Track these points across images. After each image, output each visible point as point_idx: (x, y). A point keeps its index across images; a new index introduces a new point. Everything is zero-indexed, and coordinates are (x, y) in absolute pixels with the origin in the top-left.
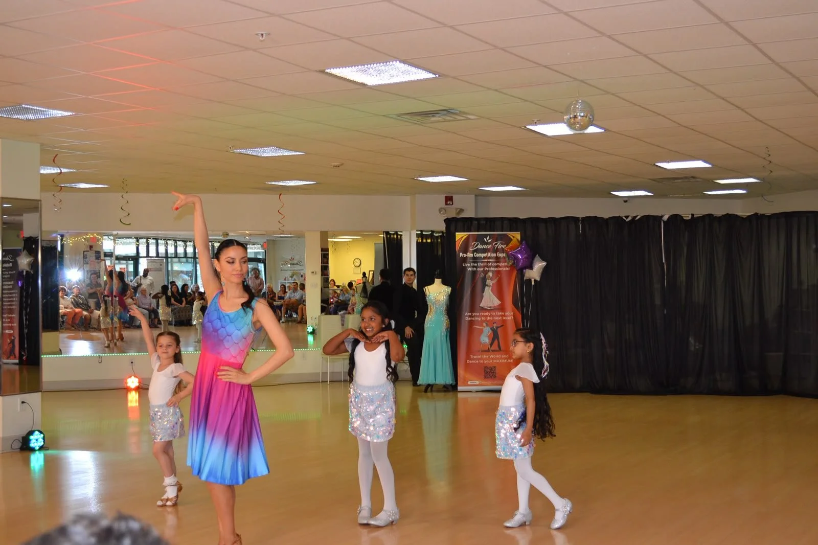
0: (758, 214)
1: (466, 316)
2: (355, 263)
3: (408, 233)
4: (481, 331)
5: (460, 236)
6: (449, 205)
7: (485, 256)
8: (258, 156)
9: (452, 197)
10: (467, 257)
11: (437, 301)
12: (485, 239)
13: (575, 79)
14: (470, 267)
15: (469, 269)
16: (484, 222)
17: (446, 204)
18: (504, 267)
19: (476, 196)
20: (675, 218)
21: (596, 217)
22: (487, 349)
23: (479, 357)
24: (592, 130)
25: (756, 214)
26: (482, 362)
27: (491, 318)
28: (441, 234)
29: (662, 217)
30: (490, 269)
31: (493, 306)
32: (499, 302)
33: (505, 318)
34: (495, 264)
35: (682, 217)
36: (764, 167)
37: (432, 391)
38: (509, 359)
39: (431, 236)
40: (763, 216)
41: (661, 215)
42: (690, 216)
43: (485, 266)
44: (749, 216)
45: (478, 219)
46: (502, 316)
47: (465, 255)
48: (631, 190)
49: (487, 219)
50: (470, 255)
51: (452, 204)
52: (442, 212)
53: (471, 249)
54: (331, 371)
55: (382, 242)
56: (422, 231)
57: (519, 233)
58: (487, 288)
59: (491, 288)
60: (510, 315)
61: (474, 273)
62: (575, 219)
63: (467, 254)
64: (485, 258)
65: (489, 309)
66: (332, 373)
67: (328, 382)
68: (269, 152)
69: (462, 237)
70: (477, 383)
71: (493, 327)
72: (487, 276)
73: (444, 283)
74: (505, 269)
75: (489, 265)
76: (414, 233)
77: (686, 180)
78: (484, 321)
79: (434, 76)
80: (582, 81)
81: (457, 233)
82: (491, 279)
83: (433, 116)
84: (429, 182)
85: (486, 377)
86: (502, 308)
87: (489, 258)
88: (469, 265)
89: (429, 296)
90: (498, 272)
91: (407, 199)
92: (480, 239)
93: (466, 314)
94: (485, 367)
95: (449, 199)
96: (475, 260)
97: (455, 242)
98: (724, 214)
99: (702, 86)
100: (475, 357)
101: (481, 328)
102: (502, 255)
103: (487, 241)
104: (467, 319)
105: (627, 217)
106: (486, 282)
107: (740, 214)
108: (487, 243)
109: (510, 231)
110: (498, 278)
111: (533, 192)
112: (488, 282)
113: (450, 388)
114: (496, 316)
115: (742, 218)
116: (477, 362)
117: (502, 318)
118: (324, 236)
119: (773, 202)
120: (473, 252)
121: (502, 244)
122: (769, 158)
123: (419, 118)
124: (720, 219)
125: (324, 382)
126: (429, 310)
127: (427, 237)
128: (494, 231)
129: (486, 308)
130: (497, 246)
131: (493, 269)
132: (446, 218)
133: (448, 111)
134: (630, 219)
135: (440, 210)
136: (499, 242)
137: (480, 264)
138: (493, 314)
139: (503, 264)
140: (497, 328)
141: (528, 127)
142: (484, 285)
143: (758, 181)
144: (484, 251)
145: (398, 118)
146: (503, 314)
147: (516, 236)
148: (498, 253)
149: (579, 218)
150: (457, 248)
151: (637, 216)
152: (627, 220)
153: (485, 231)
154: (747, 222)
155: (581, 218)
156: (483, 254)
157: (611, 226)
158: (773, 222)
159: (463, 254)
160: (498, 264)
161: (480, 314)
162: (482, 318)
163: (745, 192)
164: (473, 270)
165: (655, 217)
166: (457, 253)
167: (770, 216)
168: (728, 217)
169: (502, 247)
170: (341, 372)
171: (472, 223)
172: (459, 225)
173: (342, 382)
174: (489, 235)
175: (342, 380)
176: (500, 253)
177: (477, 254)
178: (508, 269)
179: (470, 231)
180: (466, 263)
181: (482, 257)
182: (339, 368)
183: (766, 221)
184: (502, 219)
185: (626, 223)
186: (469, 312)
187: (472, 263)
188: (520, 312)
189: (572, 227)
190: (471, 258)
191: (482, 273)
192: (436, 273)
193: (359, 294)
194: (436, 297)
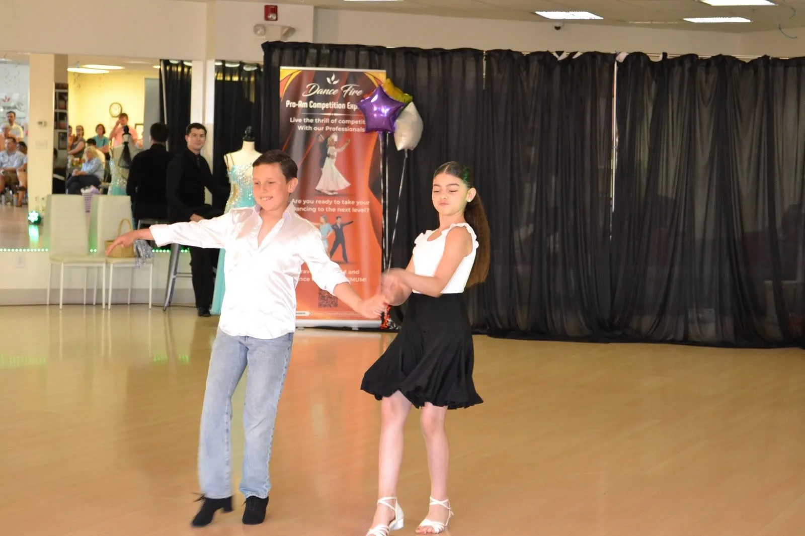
0: (769, 57)
2: (113, 110)
3: (200, 64)
5: (287, 73)
6: (271, 20)
7: (327, 107)
9: (276, 8)
10: (297, 107)
11: (245, 179)
12: (328, 80)
14: (302, 124)
15: (300, 128)
16: (328, 51)
17: (267, 19)
18: (357, 126)
19: (316, 8)
20: (637, 58)
21: (509, 51)
25: (765, 58)
27: (334, 210)
28: (255, 68)
29: (615, 55)
30: (334, 129)
31: (336, 189)
32: (347, 184)
33: (355, 210)
34: (344, 122)
35: (648, 57)
38: (360, 276)
39: (240, 71)
40: (776, 60)
41: (614, 53)
42: (660, 58)
43: (327, 124)
44: (753, 62)
45: (318, 47)
46: (351, 206)
47: (294, 105)
48: (567, 10)
49: (332, 47)
50: (302, 104)
51: (276, 20)
52: (259, 32)
53: (304, 95)
54: (66, 287)
55: (158, 77)
56: (224, 62)
57: (384, 71)
58: (328, 160)
59: (334, 160)
60: (363, 207)
61: (308, 135)
62: (476, 54)
63: (297, 103)
64: (326, 110)
65: (330, 194)
66: (67, 291)
69: (291, 75)
70: (307, 313)
71: (336, 224)
72: (329, 139)
74: (359, 130)
75: (333, 121)
76: (212, 65)
78: (319, 214)
81: (282, 68)
82: (337, 145)
85: (320, 305)
86: (351, 193)
87: (334, 111)
88: (300, 120)
89: (233, 169)
90: (349, 135)
91: (202, 7)
92: (320, 79)
95: (271, 11)
96: (310, 112)
97: (278, 82)
98: (715, 55)
101: (316, 224)
102: (354, 107)
105: (560, 53)
106: (326, 150)
107: (739, 56)
108: (331, 87)
109: (371, 68)
110: (346, 144)
112: (332, 150)
114: (341, 206)
115: (743, 63)
116: (308, 280)
117: (351, 210)
118: (62, 62)
119: (796, 37)
120: (309, 99)
121: (356, 88)
124: (708, 62)
125: (53, 305)
126: (232, 193)
127: (232, 72)
128: (343, 67)
129: (326, 192)
131: (338, 129)
132: (266, 41)
134: (564, 56)
135: (256, 28)
136: (351, 86)
137: (319, 120)
138: (337, 202)
139: (357, 122)
140: (342, 225)
142: (325, 155)
143: (773, 4)
144: (326, 99)
146: (353, 203)
147: (380, 76)
148: (349, 103)
149: (483, 51)
150: (282, 93)
151: (575, 53)
152: (560, 58)
153: (329, 66)
154: (752, 71)
155: (487, 52)
156: (324, 104)
157: (534, 67)
158: (792, 71)
159: (291, 103)
160: (348, 121)
161: (315, 202)
162: (319, 209)
163: (749, 21)
164: (307, 130)
165: (605, 56)
166: (282, 100)
167: (786, 63)
168: (723, 62)
169: (355, 94)
170: (82, 290)
171: (307, 51)
172: (287, 53)
173: (84, 307)
174: (335, 73)
175: (85, 303)
176: (352, 103)
177: (315, 104)
178: (363, 130)
179: (304, 65)
180: (296, 118)
181: (323, 109)
182: (79, 283)
183: (780, 69)
184: (358, 48)
185: (559, 62)
186: (299, 199)
187: (306, 118)
188: (381, 202)
189: (471, 66)
190: (304, 109)
191: (321, 135)
192: (246, 132)
193: (117, 163)
194: (244, 172)
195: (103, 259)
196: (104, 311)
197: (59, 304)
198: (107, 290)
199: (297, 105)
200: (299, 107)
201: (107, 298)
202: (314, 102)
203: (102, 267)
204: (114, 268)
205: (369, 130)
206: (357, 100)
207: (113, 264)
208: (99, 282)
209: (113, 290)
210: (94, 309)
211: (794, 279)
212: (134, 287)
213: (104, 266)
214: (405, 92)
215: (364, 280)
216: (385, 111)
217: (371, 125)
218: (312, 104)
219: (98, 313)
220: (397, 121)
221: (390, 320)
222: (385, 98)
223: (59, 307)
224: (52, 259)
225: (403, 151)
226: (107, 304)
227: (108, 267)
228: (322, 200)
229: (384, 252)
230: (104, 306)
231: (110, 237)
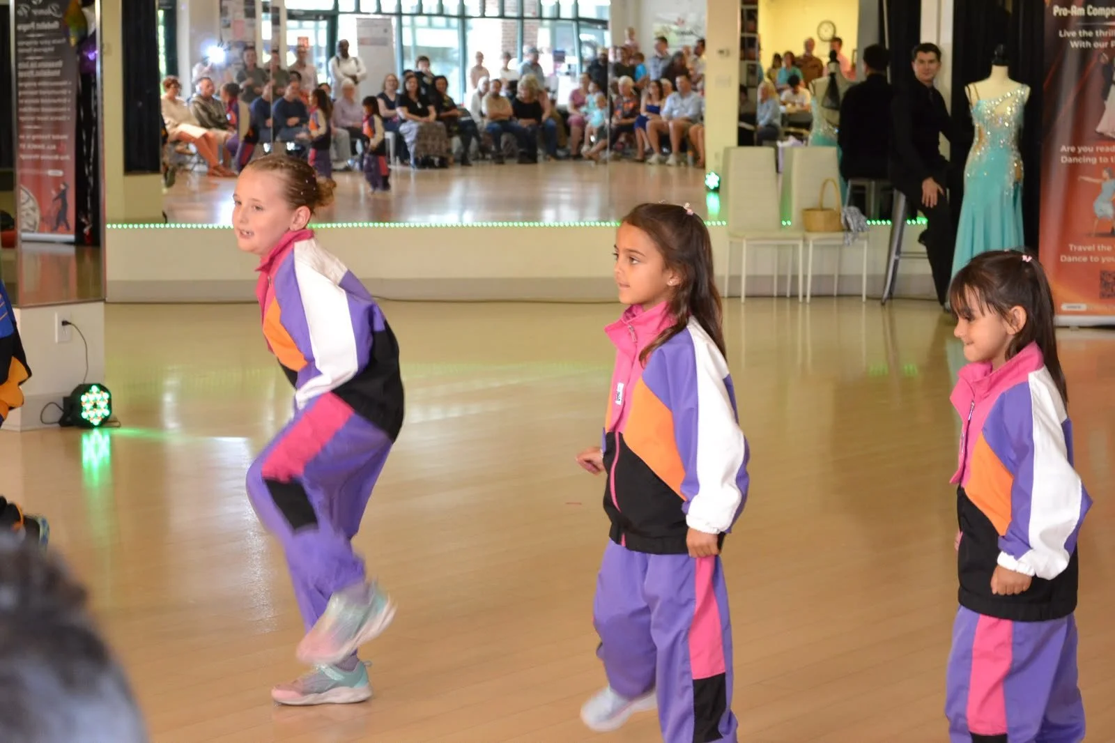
1: (1063, 153)
2: (822, 31)
4: (1097, 190)
7: (1113, 14)
10: (1069, 15)
11: (994, 119)
14: (1078, 38)
15: (1074, 44)
22: (1110, 231)
23: (1090, 248)
26: (1096, 259)
43: (1112, 39)
47: (1065, 12)
50: (1077, 11)
54: (750, 273)
61: (1085, 54)
63: (1069, 8)
64: (1112, 18)
66: (752, 279)
67: (743, 298)
70: (1083, 307)
73: (1014, 75)
78: (1104, 166)
85: (1103, 296)
88: (1073, 34)
89: (978, 105)
93: (1064, 149)
94: (1103, 273)
96: (1089, 23)
100: (1080, 248)
101: (1096, 181)
104: (1064, 160)
106: (1112, 75)
116: (1085, 259)
125: (734, 297)
126: (976, 139)
129: (1111, 135)
137: (1101, 32)
142: (1109, 82)
156: (1108, 9)
159: (1062, 9)
161: (1095, 149)
162: (1101, 158)
164: (1084, 46)
166: (1048, 5)
170: (772, 277)
173: (775, 300)
175: (775, 294)
177: (1095, 9)
180: (1068, 30)
181: (1107, 16)
182: (768, 267)
186: (1071, 145)
187: (1082, 30)
190: (1079, 18)
191: (1104, 55)
192: (996, 53)
193: (820, 101)
194: (994, 108)
195: (799, 234)
196: (800, 307)
197: (740, 297)
198: (805, 277)
199: (1069, 12)
200: (1072, 14)
201: (806, 287)
202: (1094, 6)
203: (797, 245)
204: (815, 246)
207: (814, 241)
208: (795, 267)
209: (814, 277)
210: (788, 302)
212: (844, 272)
213: (801, 244)
218: (1091, 10)
219: (794, 309)
223: (740, 300)
224: (732, 235)
226: (805, 296)
227: (806, 246)
228: (1104, 146)
230: (801, 298)
231: (809, 205)
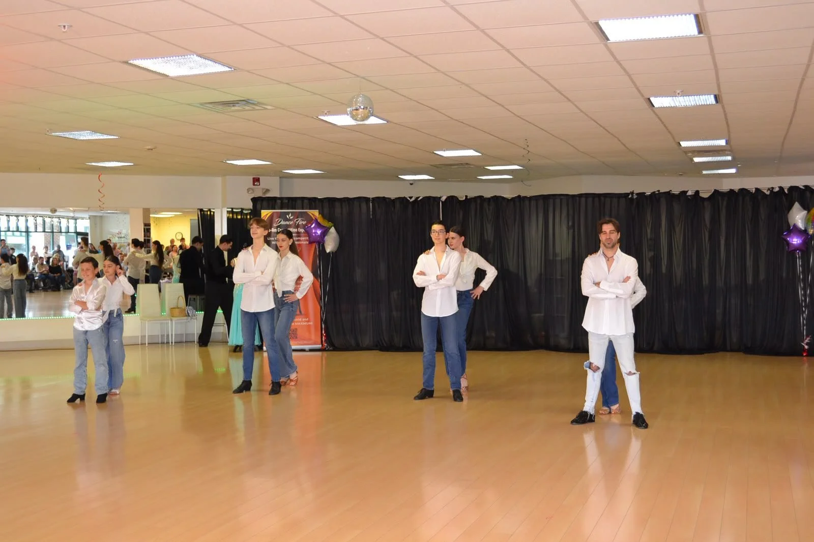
0: (521, 196)
3: (220, 210)
5: (265, 213)
6: (257, 185)
8: (76, 139)
9: (259, 178)
13: (358, 76)
14: (273, 241)
16: (287, 201)
17: (254, 185)
19: (280, 178)
20: (451, 199)
21: (384, 197)
24: (373, 120)
25: (519, 196)
28: (250, 211)
29: (440, 198)
35: (457, 198)
36: (523, 156)
37: (240, 351)
38: (308, 321)
39: (241, 213)
40: (525, 197)
41: (439, 196)
42: (464, 198)
44: (513, 198)
45: (281, 199)
47: (270, 231)
48: (415, 174)
49: (289, 199)
50: (274, 230)
51: (259, 185)
52: (250, 192)
53: (274, 225)
54: (150, 334)
55: (197, 218)
56: (232, 209)
57: (318, 211)
62: (367, 200)
63: (271, 229)
66: (150, 337)
67: (147, 345)
68: (86, 136)
69: (267, 214)
76: (225, 210)
77: (461, 166)
79: (230, 69)
80: (364, 78)
81: (262, 211)
83: (233, 106)
84: (237, 165)
88: (273, 239)
91: (219, 180)
92: (283, 216)
95: (256, 180)
98: (492, 196)
99: (467, 85)
102: (302, 230)
103: (289, 217)
105: (411, 198)
107: (505, 196)
108: (289, 220)
109: (310, 209)
111: (331, 174)
113: (257, 348)
115: (508, 199)
118: (147, 212)
120: (277, 227)
121: (303, 220)
122: (528, 149)
123: (220, 107)
124: (489, 199)
125: (143, 344)
127: (237, 213)
128: (295, 209)
130: (298, 222)
132: (252, 197)
133: (247, 102)
134: (413, 199)
135: (248, 190)
136: (300, 219)
139: (304, 238)
141: (319, 117)
143: (522, 168)
145: (201, 106)
147: (315, 213)
148: (299, 228)
149: (370, 198)
151: (419, 197)
152: (411, 200)
153: (288, 209)
154: (512, 203)
155: (372, 198)
157: (398, 205)
158: (533, 203)
160: (299, 238)
163: (511, 177)
165: (435, 198)
167: (531, 198)
168: (496, 199)
169: (302, 224)
170: (158, 335)
171: (276, 201)
172: (265, 203)
174: (292, 212)
175: (160, 343)
176: (301, 228)
178: (308, 243)
179: (274, 209)
182: (157, 331)
183: (527, 202)
184: (303, 199)
185: (410, 202)
188: (318, 280)
189: (364, 206)
190: (274, 232)
195: (169, 318)
196: (170, 347)
197: (145, 344)
198: (172, 335)
201: (173, 339)
203: (169, 323)
204: (175, 323)
205: (311, 243)
206: (304, 227)
207: (175, 321)
208: (167, 331)
209: (175, 334)
210: (165, 345)
211: (541, 313)
212: (187, 332)
213: (170, 321)
214: (329, 221)
215: (311, 323)
216: (319, 232)
217: (312, 240)
219: (168, 347)
220: (326, 237)
221: (326, 345)
222: (319, 225)
224: (141, 319)
225: (329, 253)
226: (172, 343)
227: (172, 324)
229: (321, 308)
230: (170, 344)
231: (172, 307)
